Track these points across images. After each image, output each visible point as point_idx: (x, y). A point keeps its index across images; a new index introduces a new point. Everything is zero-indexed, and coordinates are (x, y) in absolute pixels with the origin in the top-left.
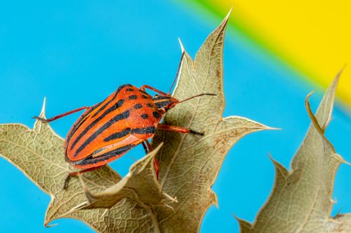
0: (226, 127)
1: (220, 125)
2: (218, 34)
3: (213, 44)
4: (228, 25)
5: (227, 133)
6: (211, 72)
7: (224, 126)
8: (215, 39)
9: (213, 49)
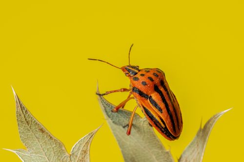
0: (76, 156)
1: (72, 159)
2: (20, 107)
3: (23, 116)
4: (19, 97)
5: (80, 159)
6: (37, 135)
7: (75, 157)
8: (21, 112)
9: (26, 120)
